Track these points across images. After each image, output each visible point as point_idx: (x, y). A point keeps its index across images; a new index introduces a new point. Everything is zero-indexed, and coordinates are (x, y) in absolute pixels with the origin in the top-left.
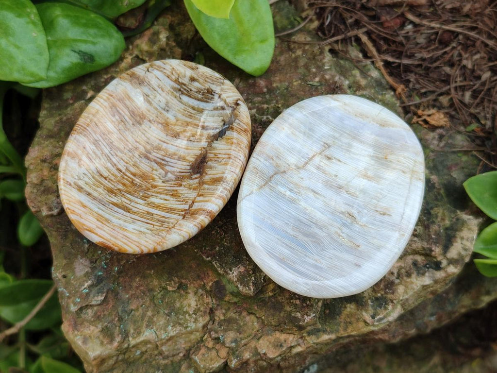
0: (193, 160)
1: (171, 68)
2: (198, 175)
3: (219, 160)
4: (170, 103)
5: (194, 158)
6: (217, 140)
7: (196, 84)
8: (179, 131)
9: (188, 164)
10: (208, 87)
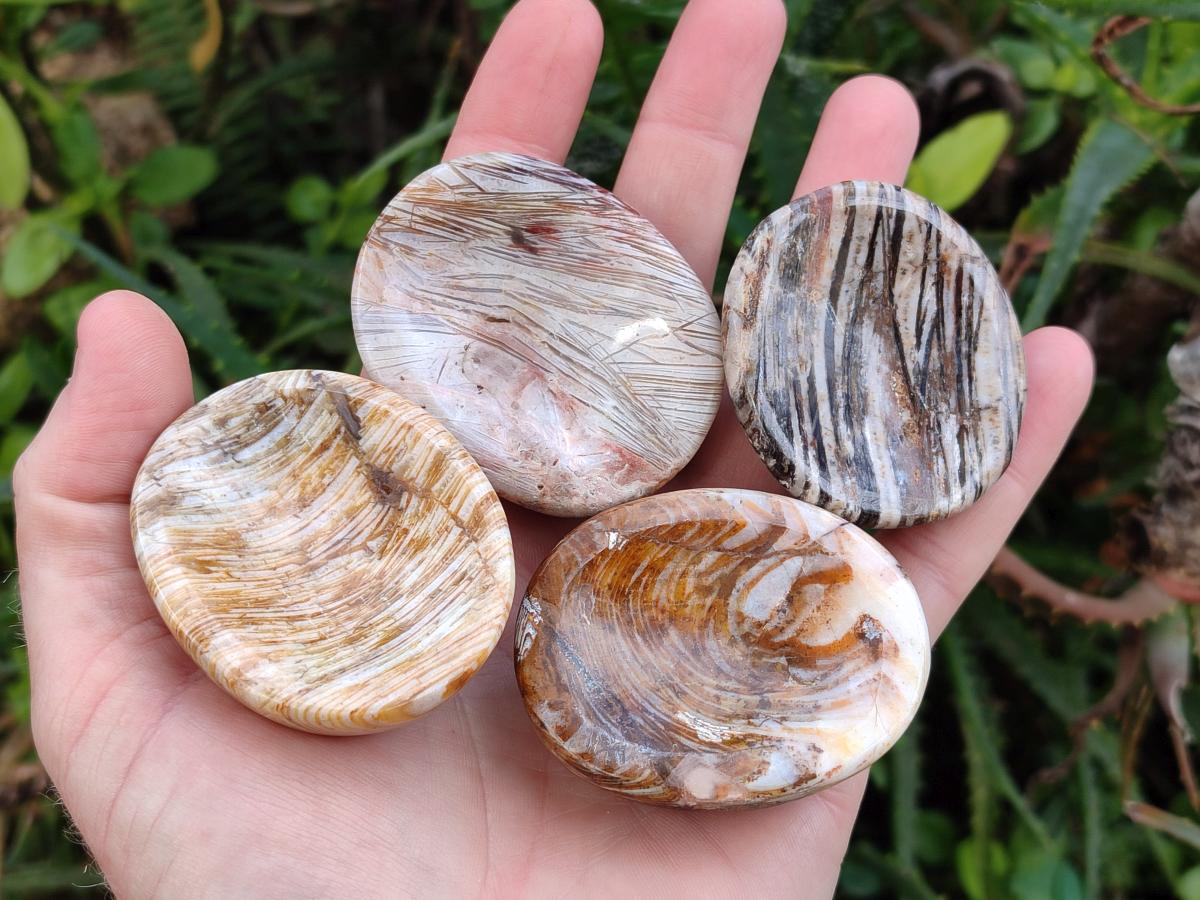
0: (369, 493)
1: (177, 443)
2: (405, 496)
3: (401, 446)
4: (238, 483)
5: (366, 492)
6: (359, 438)
7: (234, 422)
8: (296, 496)
9: (370, 505)
10: (252, 406)
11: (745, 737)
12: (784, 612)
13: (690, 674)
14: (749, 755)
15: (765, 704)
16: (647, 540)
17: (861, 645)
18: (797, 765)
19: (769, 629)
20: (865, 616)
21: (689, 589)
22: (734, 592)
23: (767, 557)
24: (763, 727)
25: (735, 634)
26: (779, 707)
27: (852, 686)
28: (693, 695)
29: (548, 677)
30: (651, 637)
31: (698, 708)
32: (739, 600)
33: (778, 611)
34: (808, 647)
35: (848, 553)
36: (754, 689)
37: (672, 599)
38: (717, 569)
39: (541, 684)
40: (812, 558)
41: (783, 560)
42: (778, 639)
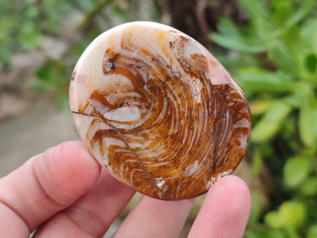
11: (187, 72)
12: (127, 103)
13: (179, 112)
14: (194, 65)
15: (168, 78)
16: (149, 172)
17: (117, 65)
18: (183, 46)
19: (138, 102)
20: (105, 73)
21: (150, 142)
22: (136, 126)
23: (114, 127)
24: (178, 70)
25: (150, 112)
26: (164, 72)
27: (134, 55)
28: (186, 104)
29: (230, 156)
30: (179, 138)
31: (190, 98)
32: (137, 122)
33: (129, 105)
34: (133, 83)
35: (87, 101)
36: (165, 87)
37: (159, 144)
38: (135, 140)
39: (235, 155)
40: (100, 111)
41: (111, 121)
42: (139, 96)
